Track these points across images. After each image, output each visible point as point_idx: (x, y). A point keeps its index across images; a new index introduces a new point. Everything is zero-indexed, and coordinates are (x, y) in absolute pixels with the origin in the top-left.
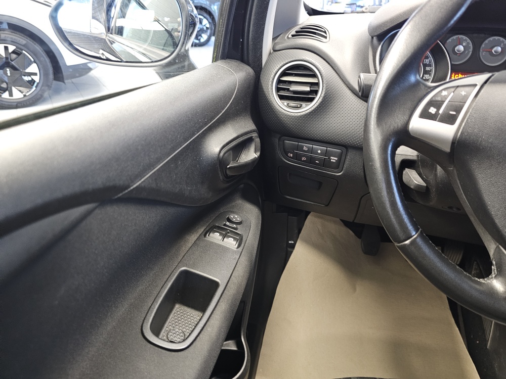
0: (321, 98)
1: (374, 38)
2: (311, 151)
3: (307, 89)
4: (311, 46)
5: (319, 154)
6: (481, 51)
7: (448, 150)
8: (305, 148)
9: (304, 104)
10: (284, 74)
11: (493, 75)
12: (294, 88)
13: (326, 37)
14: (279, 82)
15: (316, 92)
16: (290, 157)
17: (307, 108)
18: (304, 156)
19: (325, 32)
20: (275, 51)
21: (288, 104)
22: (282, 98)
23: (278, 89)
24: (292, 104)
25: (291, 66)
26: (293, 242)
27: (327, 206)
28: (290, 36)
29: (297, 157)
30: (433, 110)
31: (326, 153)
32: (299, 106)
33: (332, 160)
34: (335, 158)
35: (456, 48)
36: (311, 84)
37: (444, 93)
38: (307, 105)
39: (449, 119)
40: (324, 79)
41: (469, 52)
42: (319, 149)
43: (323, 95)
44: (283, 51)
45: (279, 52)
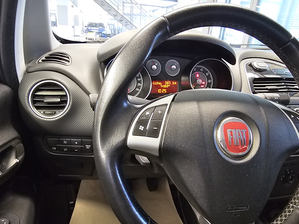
0: (70, 106)
1: (102, 63)
2: (70, 143)
3: (59, 100)
4: (57, 69)
5: (76, 145)
6: (166, 68)
7: (157, 154)
8: (65, 142)
9: (57, 111)
10: (37, 90)
11: (176, 95)
12: (47, 100)
13: (69, 61)
14: (34, 96)
15: (66, 102)
16: (54, 150)
17: (60, 114)
18: (65, 147)
19: (68, 58)
20: (28, 72)
21: (44, 112)
22: (38, 108)
23: (34, 102)
24: (48, 112)
25: (42, 84)
26: (73, 202)
27: (91, 175)
28: (40, 61)
29: (60, 149)
30: (142, 128)
31: (81, 143)
32: (53, 113)
33: (87, 148)
34: (89, 146)
35: (152, 67)
36: (61, 96)
37: (147, 113)
38: (59, 112)
39: (154, 134)
40: (70, 92)
41: (159, 69)
42: (76, 141)
43: (71, 104)
44: (35, 72)
45: (31, 73)
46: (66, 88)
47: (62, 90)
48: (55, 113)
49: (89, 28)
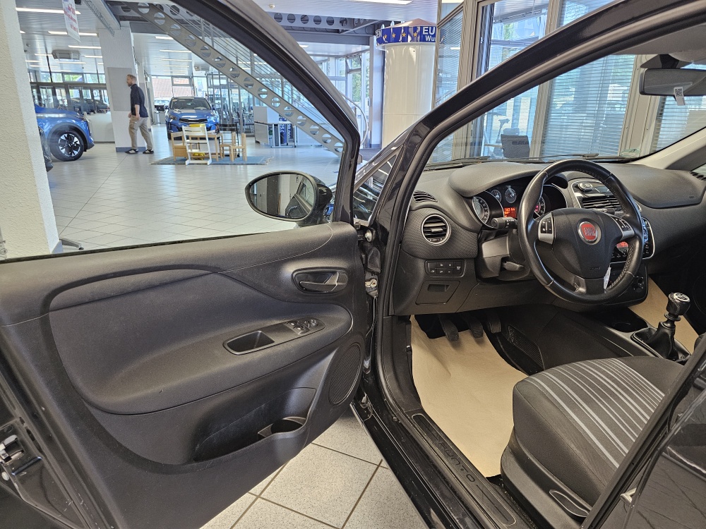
0: (450, 233)
3: (441, 230)
8: (441, 265)
10: (426, 223)
12: (433, 230)
14: (425, 228)
15: (446, 231)
16: (433, 273)
20: (412, 210)
22: (428, 237)
23: (425, 233)
24: (434, 240)
25: (428, 218)
27: (447, 302)
31: (454, 265)
36: (443, 226)
38: (443, 239)
44: (419, 210)
45: (416, 211)
47: (442, 221)
48: (440, 240)
49: (176, 111)
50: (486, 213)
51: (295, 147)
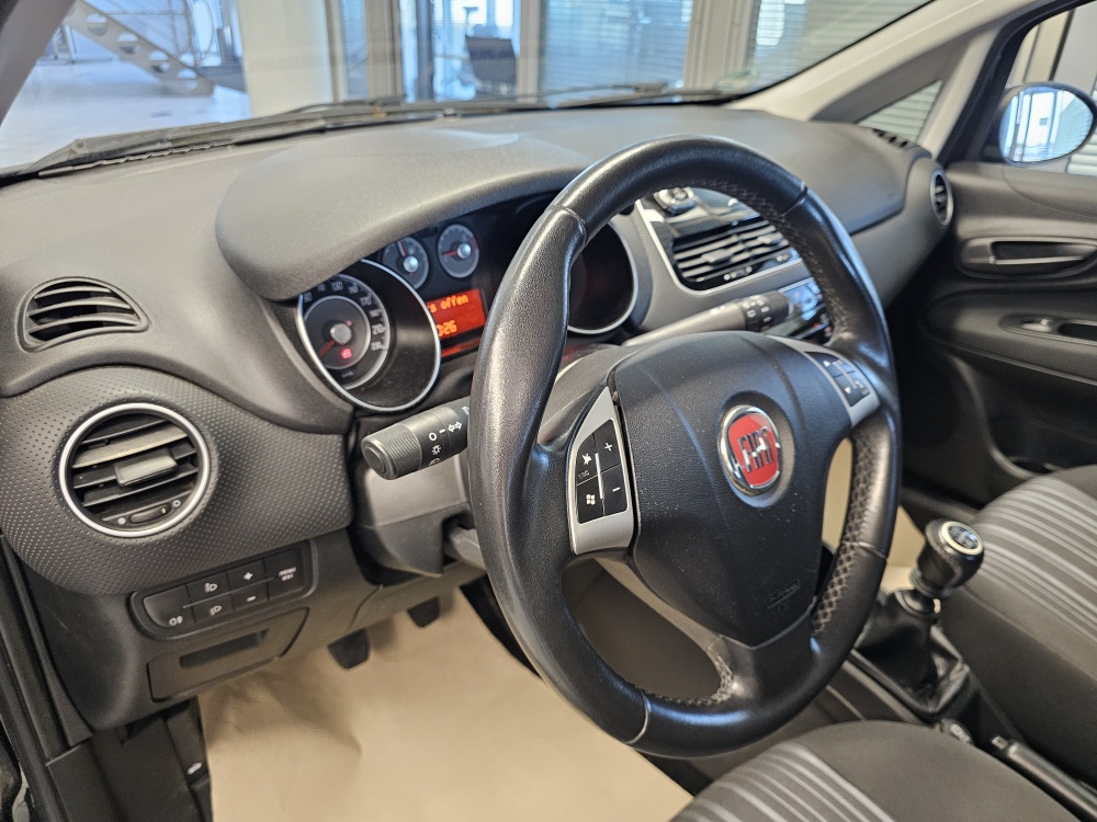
0: (216, 470)
2: (227, 583)
3: (167, 463)
5: (250, 582)
7: (626, 545)
8: (210, 588)
9: (174, 500)
12: (128, 475)
13: (133, 313)
15: (194, 459)
17: (191, 505)
18: (214, 603)
20: (9, 396)
21: (129, 519)
23: (82, 494)
24: (139, 513)
28: (30, 340)
31: (266, 570)
32: (164, 511)
33: (284, 578)
34: (290, 571)
36: (169, 448)
37: (587, 459)
38: (183, 500)
39: (615, 504)
41: (424, 263)
42: (247, 570)
43: (215, 462)
44: (39, 390)
45: (26, 397)
46: (177, 411)
47: (168, 423)
48: (169, 508)
50: (378, 328)
51: (73, 62)
